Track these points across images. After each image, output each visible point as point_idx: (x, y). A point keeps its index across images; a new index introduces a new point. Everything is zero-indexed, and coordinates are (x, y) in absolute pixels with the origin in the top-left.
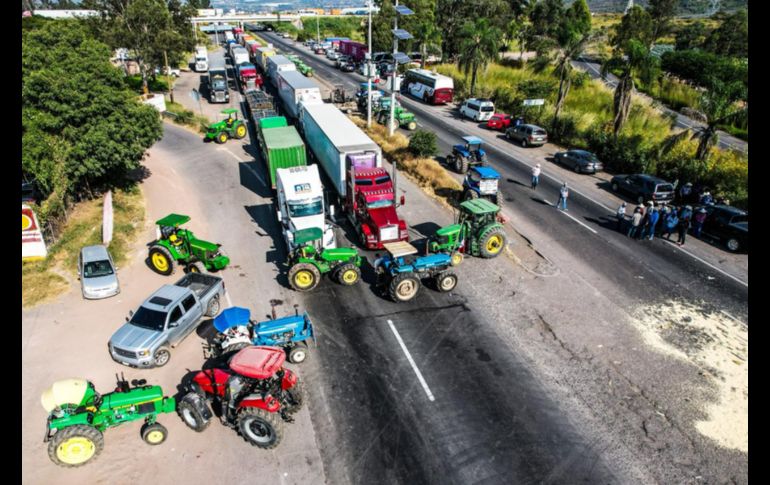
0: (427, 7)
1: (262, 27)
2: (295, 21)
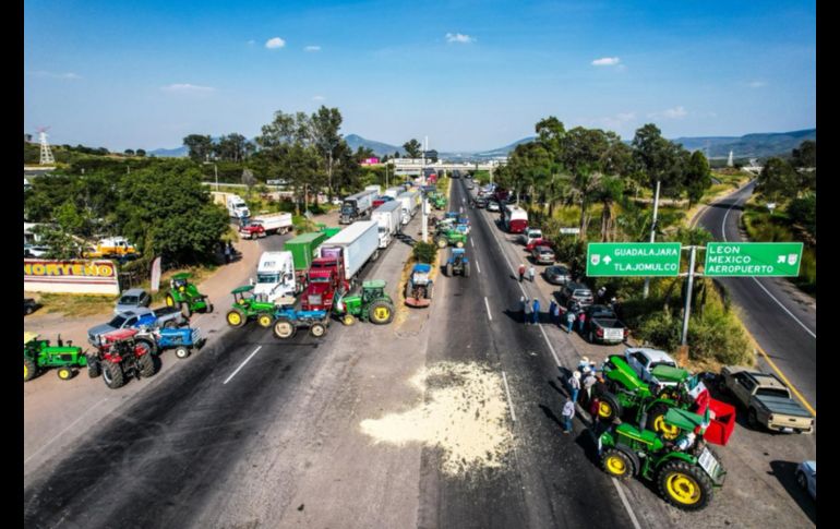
0: (546, 157)
1: (465, 174)
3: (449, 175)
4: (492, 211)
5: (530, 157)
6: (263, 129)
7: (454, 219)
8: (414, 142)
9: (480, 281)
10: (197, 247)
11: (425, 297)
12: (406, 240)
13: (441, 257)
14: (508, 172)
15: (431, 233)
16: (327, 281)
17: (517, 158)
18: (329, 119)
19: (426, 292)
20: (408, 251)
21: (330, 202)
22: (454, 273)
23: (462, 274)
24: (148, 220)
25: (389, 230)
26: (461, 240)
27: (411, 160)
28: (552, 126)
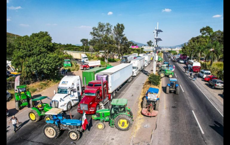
0: (205, 42)
1: (167, 52)
2: (177, 51)
3: (162, 52)
4: (181, 63)
5: (198, 42)
6: (93, 28)
7: (167, 65)
8: (150, 41)
9: (186, 98)
10: (45, 71)
11: (154, 109)
12: (146, 73)
13: (163, 82)
14: (188, 48)
15: (157, 71)
16: (94, 95)
17: (192, 42)
18: (120, 29)
19: (155, 106)
20: (146, 78)
21: (119, 58)
22: (170, 92)
23: (175, 92)
24: (22, 57)
25: (138, 68)
26: (171, 74)
27: (149, 47)
28: (208, 30)
